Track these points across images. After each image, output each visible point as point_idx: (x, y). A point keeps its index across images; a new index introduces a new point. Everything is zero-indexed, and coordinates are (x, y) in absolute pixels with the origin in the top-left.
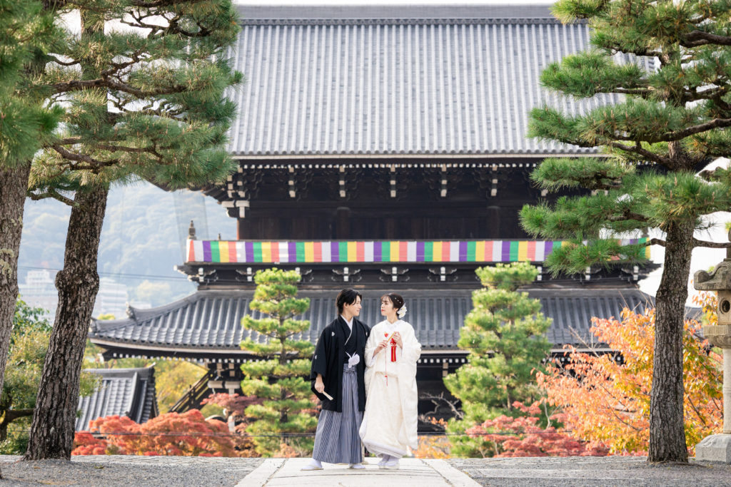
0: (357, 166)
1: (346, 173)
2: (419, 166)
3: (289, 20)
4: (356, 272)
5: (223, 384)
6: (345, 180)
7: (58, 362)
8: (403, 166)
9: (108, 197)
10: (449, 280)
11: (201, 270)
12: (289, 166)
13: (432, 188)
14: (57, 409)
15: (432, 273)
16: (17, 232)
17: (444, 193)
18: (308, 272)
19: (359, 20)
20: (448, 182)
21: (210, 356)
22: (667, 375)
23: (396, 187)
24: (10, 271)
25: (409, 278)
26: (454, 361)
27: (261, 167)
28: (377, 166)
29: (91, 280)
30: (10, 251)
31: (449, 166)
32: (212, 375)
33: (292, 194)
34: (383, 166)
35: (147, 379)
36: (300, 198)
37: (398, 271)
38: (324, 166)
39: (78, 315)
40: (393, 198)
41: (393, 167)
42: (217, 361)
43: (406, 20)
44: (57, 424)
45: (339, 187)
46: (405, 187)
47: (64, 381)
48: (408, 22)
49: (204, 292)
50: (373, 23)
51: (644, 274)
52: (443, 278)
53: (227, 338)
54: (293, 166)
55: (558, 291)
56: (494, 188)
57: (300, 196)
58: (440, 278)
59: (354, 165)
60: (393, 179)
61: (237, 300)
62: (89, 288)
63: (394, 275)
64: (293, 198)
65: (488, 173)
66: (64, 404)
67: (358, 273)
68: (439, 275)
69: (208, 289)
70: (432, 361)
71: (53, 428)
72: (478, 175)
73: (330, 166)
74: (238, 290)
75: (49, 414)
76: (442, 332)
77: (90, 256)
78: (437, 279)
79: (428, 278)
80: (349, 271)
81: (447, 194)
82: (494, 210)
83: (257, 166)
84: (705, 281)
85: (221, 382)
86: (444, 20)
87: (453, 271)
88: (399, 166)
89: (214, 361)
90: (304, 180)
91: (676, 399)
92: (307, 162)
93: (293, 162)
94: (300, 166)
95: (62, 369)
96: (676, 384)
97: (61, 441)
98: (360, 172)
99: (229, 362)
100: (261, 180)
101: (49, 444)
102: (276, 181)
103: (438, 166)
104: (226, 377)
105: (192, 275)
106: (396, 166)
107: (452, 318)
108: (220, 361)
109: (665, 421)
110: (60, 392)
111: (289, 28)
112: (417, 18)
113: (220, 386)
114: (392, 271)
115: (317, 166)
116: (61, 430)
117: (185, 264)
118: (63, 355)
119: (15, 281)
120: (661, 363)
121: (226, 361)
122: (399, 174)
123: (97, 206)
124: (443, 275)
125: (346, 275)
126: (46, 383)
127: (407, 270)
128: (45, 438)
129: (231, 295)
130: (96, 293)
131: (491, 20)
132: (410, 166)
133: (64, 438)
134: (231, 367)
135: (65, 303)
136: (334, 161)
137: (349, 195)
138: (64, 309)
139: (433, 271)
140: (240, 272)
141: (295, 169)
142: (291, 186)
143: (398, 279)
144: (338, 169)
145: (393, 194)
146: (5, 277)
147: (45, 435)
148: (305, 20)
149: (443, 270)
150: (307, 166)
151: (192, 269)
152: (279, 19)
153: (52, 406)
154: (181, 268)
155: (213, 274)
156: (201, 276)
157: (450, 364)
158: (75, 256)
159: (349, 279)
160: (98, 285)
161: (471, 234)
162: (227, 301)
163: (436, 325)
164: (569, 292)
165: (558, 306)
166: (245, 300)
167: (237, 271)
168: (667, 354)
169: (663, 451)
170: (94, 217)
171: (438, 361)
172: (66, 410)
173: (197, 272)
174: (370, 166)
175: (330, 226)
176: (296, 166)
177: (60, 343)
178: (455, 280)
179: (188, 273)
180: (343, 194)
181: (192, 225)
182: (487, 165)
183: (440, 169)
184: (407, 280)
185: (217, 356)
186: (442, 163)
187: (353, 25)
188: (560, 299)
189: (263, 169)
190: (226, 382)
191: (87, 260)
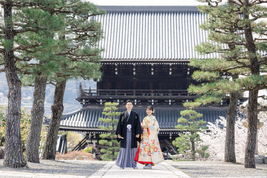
0: (140, 64)
1: (136, 66)
2: (162, 64)
3: (115, 11)
4: (139, 101)
5: (91, 141)
6: (135, 68)
7: (52, 131)
8: (156, 64)
9: (66, 83)
10: (172, 104)
11: (84, 100)
12: (116, 64)
13: (166, 71)
14: (51, 145)
15: (166, 102)
16: (44, 95)
17: (170, 73)
18: (122, 101)
19: (140, 11)
20: (172, 69)
21: (87, 131)
22: (230, 136)
23: (153, 71)
24: (42, 106)
25: (158, 104)
26: (173, 133)
27: (105, 64)
28: (146, 64)
29: (61, 108)
30: (42, 100)
31: (172, 64)
32: (87, 138)
33: (116, 73)
34: (149, 64)
35: (64, 139)
36: (119, 75)
37: (154, 101)
38: (128, 64)
39: (57, 118)
40: (152, 75)
41: (152, 64)
42: (89, 132)
43: (157, 11)
44: (51, 149)
45: (133, 71)
46: (157, 71)
47: (53, 137)
48: (158, 12)
49: (85, 108)
50: (145, 12)
51: (242, 103)
52: (170, 104)
53: (93, 124)
54: (117, 63)
55: (211, 109)
56: (188, 72)
57: (119, 74)
58: (169, 104)
59: (139, 63)
60: (152, 68)
61: (96, 111)
62: (61, 110)
63: (153, 102)
64: (117, 75)
65: (186, 66)
66: (53, 144)
67: (139, 102)
68: (168, 103)
69: (86, 107)
70: (166, 133)
71: (50, 151)
72: (183, 67)
73: (130, 64)
74: (97, 107)
75: (49, 147)
76: (169, 123)
77: (61, 101)
78: (168, 104)
79: (165, 103)
80: (137, 101)
81: (172, 74)
82: (188, 79)
83: (104, 63)
84: (243, 108)
85: (91, 140)
86: (171, 11)
87: (173, 101)
88: (155, 64)
89: (88, 133)
90: (120, 69)
91: (232, 143)
92: (122, 62)
93: (117, 62)
94: (119, 63)
95: (53, 133)
96: (232, 139)
97: (52, 154)
98: (141, 65)
99: (94, 133)
100: (105, 68)
101: (49, 155)
102: (111, 69)
103: (169, 64)
104: (92, 138)
105: (80, 102)
106: (154, 64)
107: (173, 118)
108: (90, 132)
109: (229, 150)
110: (52, 140)
111: (116, 14)
112: (161, 10)
113: (90, 142)
114: (152, 101)
115: (125, 64)
116: (52, 151)
117: (78, 98)
118: (53, 129)
119: (44, 108)
120: (228, 133)
121: (93, 133)
122: (154, 66)
123: (63, 86)
124: (170, 102)
125: (135, 102)
126: (48, 138)
127: (157, 101)
128: (48, 153)
129: (94, 109)
130: (63, 112)
131: (188, 11)
132: (158, 64)
133: (53, 153)
134: (94, 135)
135: (54, 114)
136: (131, 62)
137: (137, 74)
138: (53, 116)
139: (166, 101)
140: (98, 101)
141: (118, 65)
142: (116, 70)
143: (154, 104)
144: (133, 65)
145: (152, 73)
146: (41, 108)
147: (48, 152)
148: (121, 11)
149: (170, 101)
150: (122, 63)
151: (81, 100)
152: (112, 10)
153: (50, 144)
154: (76, 99)
155: (88, 102)
156: (84, 102)
157: (172, 134)
158: (57, 101)
159: (137, 104)
160: (63, 109)
161: (180, 88)
162: (93, 111)
163: (167, 120)
164: (215, 109)
165: (211, 114)
166: (99, 111)
167: (97, 101)
168: (230, 130)
169: (228, 159)
170: (62, 89)
171: (168, 133)
172: (54, 145)
173: (82, 101)
174: (144, 64)
175: (130, 85)
176: (118, 64)
177: (52, 126)
178: (174, 104)
179: (79, 101)
180: (134, 73)
181: (81, 84)
182: (186, 64)
183: (169, 65)
184: (157, 104)
185: (89, 131)
186: (170, 63)
187: (138, 13)
188: (212, 111)
189: (106, 65)
190: (93, 140)
191: (60, 102)
